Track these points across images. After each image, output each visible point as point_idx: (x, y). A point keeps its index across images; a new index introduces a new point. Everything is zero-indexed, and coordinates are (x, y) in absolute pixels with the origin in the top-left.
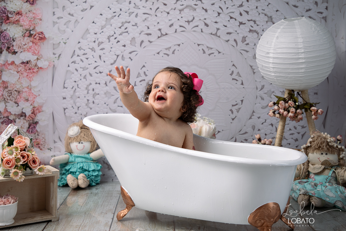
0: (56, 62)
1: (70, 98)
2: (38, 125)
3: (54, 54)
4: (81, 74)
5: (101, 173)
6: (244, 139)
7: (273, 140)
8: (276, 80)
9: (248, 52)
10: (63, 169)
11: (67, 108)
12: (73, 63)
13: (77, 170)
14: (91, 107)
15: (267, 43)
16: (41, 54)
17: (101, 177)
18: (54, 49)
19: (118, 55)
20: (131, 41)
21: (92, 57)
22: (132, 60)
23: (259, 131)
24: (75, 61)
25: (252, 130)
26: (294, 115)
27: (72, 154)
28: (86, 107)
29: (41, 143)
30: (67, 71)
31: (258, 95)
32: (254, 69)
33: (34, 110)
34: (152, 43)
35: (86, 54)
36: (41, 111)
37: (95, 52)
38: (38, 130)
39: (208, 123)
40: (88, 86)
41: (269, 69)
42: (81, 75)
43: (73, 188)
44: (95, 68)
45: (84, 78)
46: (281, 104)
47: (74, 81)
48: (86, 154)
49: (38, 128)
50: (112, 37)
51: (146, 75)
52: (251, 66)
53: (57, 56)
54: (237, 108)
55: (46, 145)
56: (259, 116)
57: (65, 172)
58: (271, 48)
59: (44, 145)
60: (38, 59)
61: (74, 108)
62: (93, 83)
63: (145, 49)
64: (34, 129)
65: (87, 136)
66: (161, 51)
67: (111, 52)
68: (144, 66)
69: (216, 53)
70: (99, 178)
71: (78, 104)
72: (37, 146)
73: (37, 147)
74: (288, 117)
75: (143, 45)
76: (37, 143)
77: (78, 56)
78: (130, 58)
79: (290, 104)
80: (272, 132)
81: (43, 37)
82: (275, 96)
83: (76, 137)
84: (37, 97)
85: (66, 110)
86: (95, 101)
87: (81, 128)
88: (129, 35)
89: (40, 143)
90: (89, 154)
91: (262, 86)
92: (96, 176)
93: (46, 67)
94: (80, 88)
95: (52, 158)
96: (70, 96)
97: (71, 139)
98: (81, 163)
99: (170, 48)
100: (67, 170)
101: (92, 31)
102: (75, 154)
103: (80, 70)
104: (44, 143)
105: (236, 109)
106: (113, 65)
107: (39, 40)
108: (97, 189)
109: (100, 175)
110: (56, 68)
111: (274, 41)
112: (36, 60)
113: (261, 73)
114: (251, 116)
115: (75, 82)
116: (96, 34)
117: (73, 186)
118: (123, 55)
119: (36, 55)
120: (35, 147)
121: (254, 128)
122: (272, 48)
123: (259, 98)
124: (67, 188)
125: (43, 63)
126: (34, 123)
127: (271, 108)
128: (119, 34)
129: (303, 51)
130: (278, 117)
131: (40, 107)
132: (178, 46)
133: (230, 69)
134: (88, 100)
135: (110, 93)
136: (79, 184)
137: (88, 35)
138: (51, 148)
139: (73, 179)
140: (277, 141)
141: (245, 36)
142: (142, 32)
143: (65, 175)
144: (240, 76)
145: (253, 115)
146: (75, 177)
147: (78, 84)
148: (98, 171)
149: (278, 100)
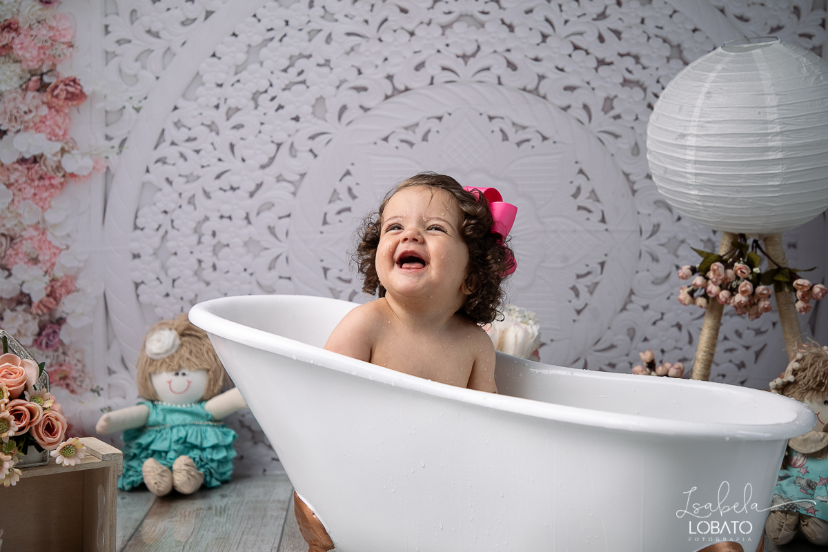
0: (114, 160)
1: (151, 255)
2: (64, 328)
3: (108, 138)
4: (180, 191)
5: (233, 454)
6: (607, 363)
7: (687, 365)
8: (701, 208)
9: (619, 139)
10: (133, 444)
11: (143, 282)
12: (160, 164)
13: (170, 447)
14: (208, 279)
15: (681, 109)
16: (72, 139)
17: (234, 464)
18: (107, 125)
19: (279, 141)
20: (313, 106)
21: (212, 147)
22: (315, 156)
23: (645, 343)
24: (165, 158)
25: (628, 339)
26: (749, 301)
27: (156, 403)
28: (195, 279)
29: (74, 374)
30: (144, 184)
31: (644, 249)
32: (634, 183)
33: (52, 287)
34: (369, 113)
35: (195, 139)
36: (73, 289)
37: (218, 133)
38: (66, 340)
39: (521, 322)
40: (200, 223)
41: (686, 177)
42: (180, 194)
43: (159, 495)
44: (218, 177)
45: (189, 203)
46: (714, 271)
47: (163, 210)
48: (195, 403)
49: (64, 335)
50: (265, 95)
51: (354, 197)
52: (627, 175)
53: (116, 142)
54: (589, 284)
55: (87, 381)
56: (644, 304)
57: (137, 451)
58: (690, 121)
59: (82, 379)
60: (63, 151)
61: (161, 283)
62: (214, 217)
63: (352, 127)
64: (54, 337)
65: (197, 355)
66: (394, 135)
67: (260, 135)
68: (348, 173)
69: (536, 141)
70: (230, 466)
71: (173, 272)
72: (62, 382)
73: (62, 385)
74: (732, 305)
75: (347, 117)
76: (63, 375)
77: (173, 143)
78: (311, 151)
79: (739, 272)
80: (679, 345)
81: (77, 91)
82: (695, 250)
83: (168, 357)
84: (63, 253)
85: (142, 287)
86: (218, 264)
87: (182, 335)
88: (310, 89)
89: (71, 376)
90: (203, 404)
91: (654, 226)
92: (222, 462)
93: (86, 173)
94: (178, 230)
95: (101, 416)
96: (151, 251)
97: (152, 365)
98: (182, 428)
99: (417, 125)
100: (143, 446)
101: (210, 78)
103: (178, 182)
104: (81, 376)
105: (587, 286)
106: (267, 170)
107: (67, 101)
108: (223, 496)
109: (231, 460)
110: (113, 176)
111: (699, 102)
112: (59, 155)
113: (660, 191)
114: (626, 305)
115: (166, 212)
116: (220, 86)
117: (158, 490)
118: (292, 145)
119: (58, 140)
120: (57, 385)
121: (632, 333)
122: (695, 121)
123: (646, 258)
124: (143, 495)
125: (77, 162)
126: (54, 321)
127: (684, 281)
128: (283, 87)
129: (778, 129)
130: (701, 307)
131: (69, 280)
132: (437, 121)
133: (572, 182)
134: (200, 262)
135: (259, 242)
136: (175, 485)
137: (201, 90)
138: (101, 386)
139: (160, 470)
140: (698, 367)
141: (611, 97)
142: (342, 82)
143: (139, 459)
144: (598, 201)
145: (631, 302)
146: (164, 464)
147: (173, 218)
148: (228, 447)
149: (704, 261)
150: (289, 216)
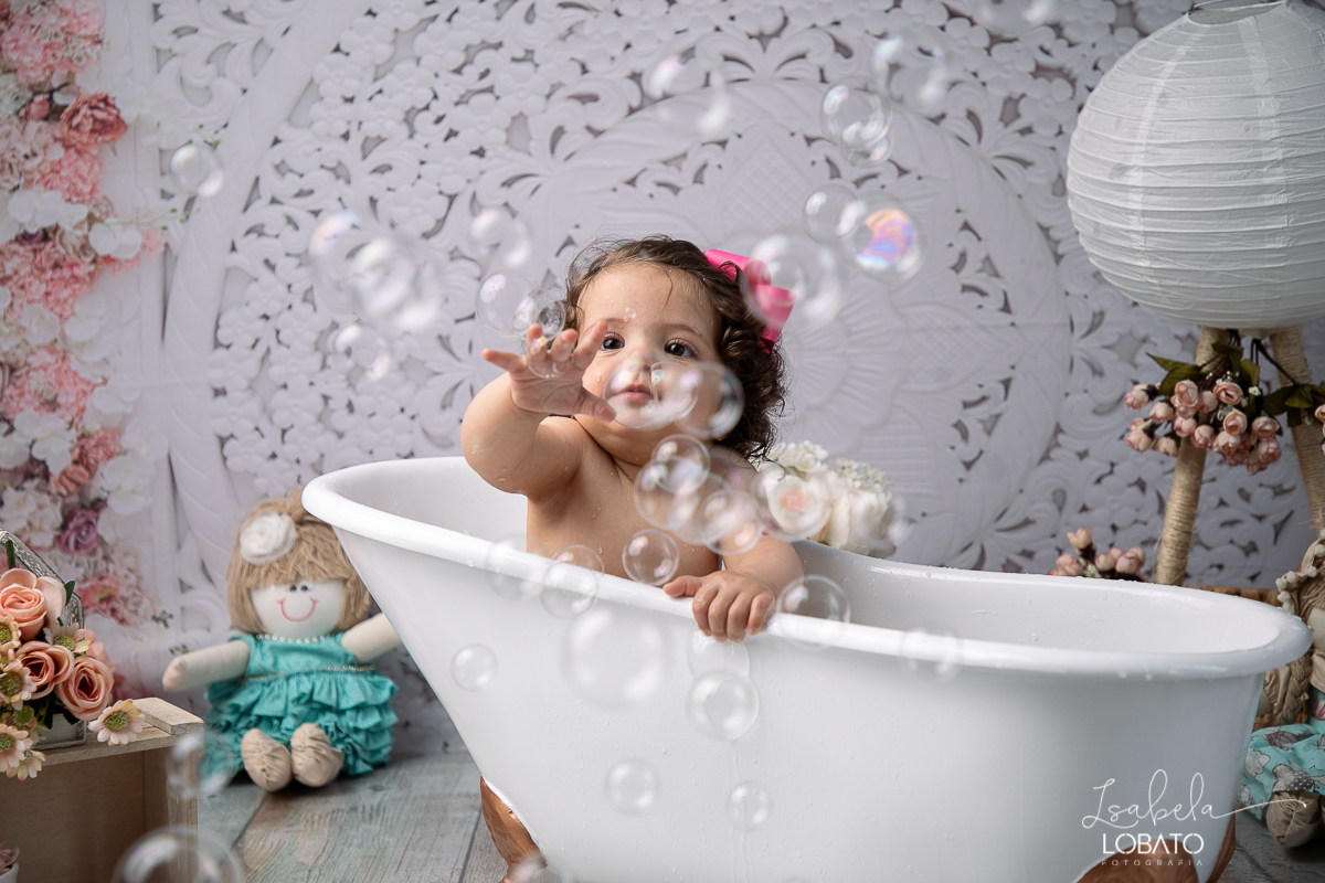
0: (176, 233)
1: (244, 391)
2: (104, 515)
3: (165, 195)
4: (290, 282)
5: (391, 718)
6: (1020, 550)
7: (1149, 551)
8: (1157, 288)
9: (1030, 168)
10: (225, 707)
11: (232, 436)
12: (253, 236)
13: (286, 709)
14: (341, 427)
15: (1118, 123)
16: (105, 198)
17: (392, 735)
18: (162, 172)
19: (452, 192)
20: (507, 130)
21: (339, 203)
22: (514, 214)
23: (1084, 514)
24: (263, 226)
25: (1053, 508)
26: (1242, 443)
27: (261, 637)
28: (319, 428)
29: (123, 592)
30: (227, 270)
31: (1077, 355)
32: (1058, 242)
33: (82, 447)
34: (602, 138)
35: (311, 192)
36: (118, 450)
37: (348, 182)
38: (108, 537)
39: (861, 488)
40: (324, 334)
41: (1129, 239)
42: (289, 286)
43: (269, 789)
44: (352, 255)
45: (305, 300)
46: (1181, 394)
47: (261, 313)
48: (325, 636)
49: (105, 526)
50: (424, 114)
52: (1045, 230)
53: (179, 202)
54: (985, 417)
55: (146, 603)
56: (1081, 448)
57: (231, 718)
58: (1133, 144)
59: (136, 600)
60: (91, 219)
61: (262, 436)
63: (573, 163)
64: (88, 532)
65: (326, 556)
66: (645, 174)
67: (420, 182)
68: (568, 242)
69: (888, 177)
70: (387, 739)
71: (282, 418)
72: (104, 606)
73: (105, 611)
74: (1216, 449)
75: (564, 146)
76: (105, 595)
77: (274, 201)
78: (507, 206)
79: (1223, 394)
80: (1143, 518)
81: (111, 118)
82: (1154, 358)
83: (278, 561)
84: (97, 390)
85: (230, 444)
86: (357, 402)
87: (298, 523)
88: (501, 101)
89: (118, 595)
90: (339, 636)
91: (1094, 315)
92: (373, 733)
93: (131, 256)
94: (288, 347)
95: (171, 660)
96: (245, 384)
97: (251, 575)
98: (304, 678)
99: (684, 155)
100: (242, 710)
101: (332, 89)
102: (276, 639)
103: (286, 266)
104: (134, 595)
105: (981, 421)
106: (434, 241)
107: (96, 135)
108: (376, 789)
109: (388, 729)
110: (176, 258)
111: (1148, 113)
112: (86, 226)
113: (1091, 260)
114: (1048, 450)
115: (266, 317)
116: (350, 100)
117: (268, 781)
118: (474, 196)
119: (83, 202)
120: (96, 611)
121: (1060, 498)
122: (1141, 145)
123: (1082, 370)
124: (245, 791)
125: (115, 237)
126: (88, 504)
127: (1137, 411)
128: (456, 99)
129: (1278, 154)
130: (1167, 453)
131: (109, 435)
132: (718, 148)
133: (951, 245)
134: (326, 398)
135: (423, 363)
136: (295, 772)
137: (317, 109)
138: (168, 612)
139: (270, 748)
140: (1165, 557)
141: (1016, 97)
142: (555, 87)
143: (235, 731)
144: (997, 275)
145: (1058, 445)
146: (277, 739)
147: (279, 327)
148: (382, 708)
149: (1168, 375)
150: (472, 317)
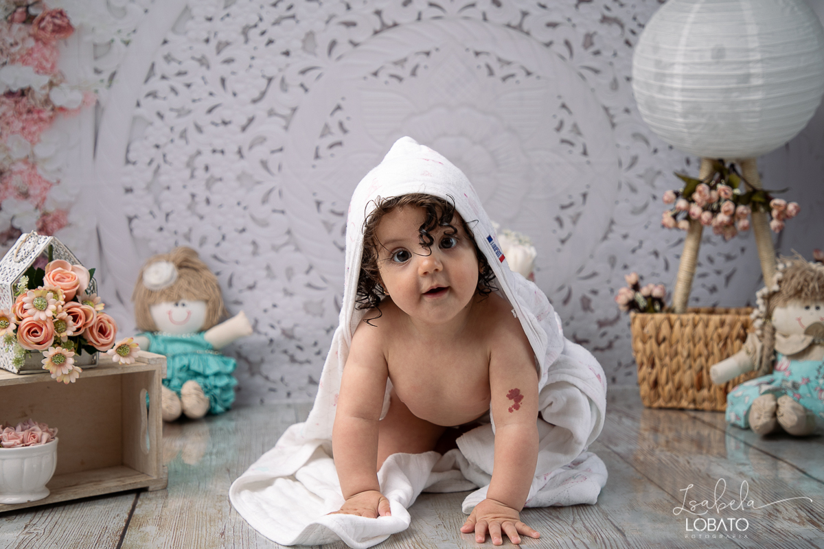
0: (104, 94)
1: (144, 190)
3: (97, 71)
4: (172, 126)
5: (234, 382)
6: (589, 290)
8: (686, 135)
9: (599, 75)
11: (136, 217)
12: (150, 98)
13: (173, 375)
14: (202, 213)
16: (61, 72)
17: (235, 391)
18: (96, 58)
19: (270, 76)
20: (303, 41)
21: (202, 81)
22: (306, 90)
23: (625, 270)
24: (156, 92)
25: (608, 266)
26: (730, 220)
27: (155, 334)
28: (188, 213)
30: (135, 118)
31: (623, 180)
32: (614, 116)
33: (44, 221)
34: (358, 48)
35: (186, 73)
36: (66, 224)
37: (208, 67)
39: (519, 245)
40: (192, 158)
41: (672, 105)
42: (172, 129)
43: (169, 419)
44: (210, 111)
45: (181, 137)
46: (700, 192)
47: (155, 144)
48: (195, 333)
50: (255, 29)
51: (345, 131)
52: (606, 109)
53: (106, 76)
54: (572, 215)
56: (624, 233)
58: (677, 50)
60: (51, 84)
61: (154, 217)
62: (207, 151)
63: (342, 61)
65: (196, 286)
66: (383, 70)
67: (251, 70)
68: (339, 108)
69: (521, 76)
70: (231, 394)
71: (166, 207)
74: (713, 225)
75: (337, 51)
77: (163, 77)
78: (302, 85)
79: (722, 192)
80: (657, 271)
81: (64, 24)
82: (678, 175)
83: (167, 288)
84: (54, 187)
85: (135, 222)
86: (213, 198)
87: (180, 267)
88: (300, 24)
90: (204, 333)
91: (632, 158)
92: (225, 389)
93: (75, 106)
94: (171, 164)
96: (144, 185)
97: (151, 296)
98: (184, 357)
99: (406, 60)
101: (199, 12)
102: (165, 334)
103: (170, 116)
105: (571, 217)
106: (260, 105)
107: (54, 34)
109: (232, 388)
110: (103, 110)
111: (686, 32)
112: (48, 88)
114: (606, 234)
115: (157, 147)
116: (210, 19)
117: (169, 414)
118: (283, 79)
119: (46, 73)
121: (613, 261)
122: (681, 50)
123: (625, 189)
125: (65, 95)
127: (667, 205)
128: (273, 21)
129: (758, 56)
130: (683, 230)
132: (424, 56)
133: (555, 116)
135: (252, 176)
136: (185, 409)
137: (190, 24)
139: (169, 395)
141: (591, 33)
142: (331, 17)
144: (580, 134)
145: (612, 231)
146: (173, 390)
147: (166, 152)
148: (229, 375)
149: (688, 185)
150: (281, 150)
